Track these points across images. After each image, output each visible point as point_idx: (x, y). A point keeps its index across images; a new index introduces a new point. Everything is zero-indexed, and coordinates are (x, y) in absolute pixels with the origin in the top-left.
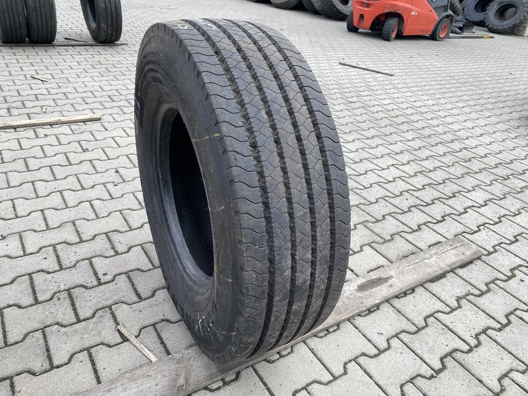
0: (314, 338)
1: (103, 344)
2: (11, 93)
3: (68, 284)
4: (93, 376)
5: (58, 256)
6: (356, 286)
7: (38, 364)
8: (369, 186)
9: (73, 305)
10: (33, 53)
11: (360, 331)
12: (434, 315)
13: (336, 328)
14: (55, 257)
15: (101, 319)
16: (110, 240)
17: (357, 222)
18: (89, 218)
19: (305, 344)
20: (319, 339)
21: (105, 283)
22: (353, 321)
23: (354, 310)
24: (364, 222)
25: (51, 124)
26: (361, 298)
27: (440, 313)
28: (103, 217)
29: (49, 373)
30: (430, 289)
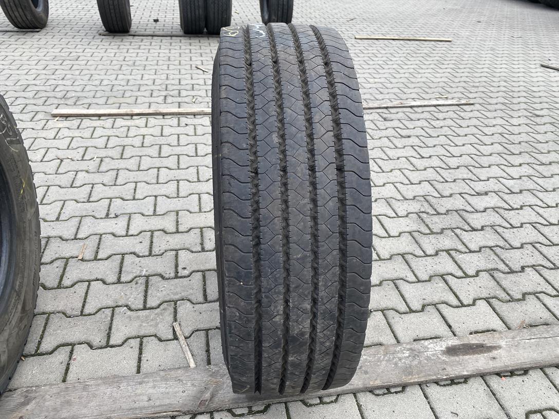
0: (368, 394)
1: (155, 336)
2: (173, 82)
3: (150, 271)
4: (136, 365)
5: (152, 242)
6: (444, 347)
7: (98, 339)
8: (519, 225)
9: (146, 291)
10: (207, 44)
11: (429, 403)
12: (544, 413)
13: (400, 389)
14: (149, 242)
15: (163, 311)
16: (202, 236)
17: (482, 268)
18: (193, 211)
19: (355, 397)
20: (373, 396)
21: (181, 277)
22: (425, 387)
23: (429, 375)
24: (492, 270)
25: (194, 115)
26: (445, 362)
27: (553, 412)
28: (205, 212)
29: (102, 350)
30: (552, 377)
